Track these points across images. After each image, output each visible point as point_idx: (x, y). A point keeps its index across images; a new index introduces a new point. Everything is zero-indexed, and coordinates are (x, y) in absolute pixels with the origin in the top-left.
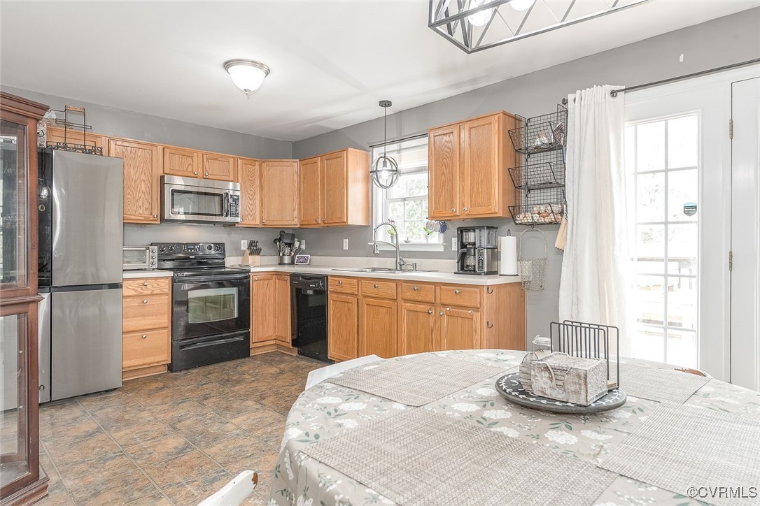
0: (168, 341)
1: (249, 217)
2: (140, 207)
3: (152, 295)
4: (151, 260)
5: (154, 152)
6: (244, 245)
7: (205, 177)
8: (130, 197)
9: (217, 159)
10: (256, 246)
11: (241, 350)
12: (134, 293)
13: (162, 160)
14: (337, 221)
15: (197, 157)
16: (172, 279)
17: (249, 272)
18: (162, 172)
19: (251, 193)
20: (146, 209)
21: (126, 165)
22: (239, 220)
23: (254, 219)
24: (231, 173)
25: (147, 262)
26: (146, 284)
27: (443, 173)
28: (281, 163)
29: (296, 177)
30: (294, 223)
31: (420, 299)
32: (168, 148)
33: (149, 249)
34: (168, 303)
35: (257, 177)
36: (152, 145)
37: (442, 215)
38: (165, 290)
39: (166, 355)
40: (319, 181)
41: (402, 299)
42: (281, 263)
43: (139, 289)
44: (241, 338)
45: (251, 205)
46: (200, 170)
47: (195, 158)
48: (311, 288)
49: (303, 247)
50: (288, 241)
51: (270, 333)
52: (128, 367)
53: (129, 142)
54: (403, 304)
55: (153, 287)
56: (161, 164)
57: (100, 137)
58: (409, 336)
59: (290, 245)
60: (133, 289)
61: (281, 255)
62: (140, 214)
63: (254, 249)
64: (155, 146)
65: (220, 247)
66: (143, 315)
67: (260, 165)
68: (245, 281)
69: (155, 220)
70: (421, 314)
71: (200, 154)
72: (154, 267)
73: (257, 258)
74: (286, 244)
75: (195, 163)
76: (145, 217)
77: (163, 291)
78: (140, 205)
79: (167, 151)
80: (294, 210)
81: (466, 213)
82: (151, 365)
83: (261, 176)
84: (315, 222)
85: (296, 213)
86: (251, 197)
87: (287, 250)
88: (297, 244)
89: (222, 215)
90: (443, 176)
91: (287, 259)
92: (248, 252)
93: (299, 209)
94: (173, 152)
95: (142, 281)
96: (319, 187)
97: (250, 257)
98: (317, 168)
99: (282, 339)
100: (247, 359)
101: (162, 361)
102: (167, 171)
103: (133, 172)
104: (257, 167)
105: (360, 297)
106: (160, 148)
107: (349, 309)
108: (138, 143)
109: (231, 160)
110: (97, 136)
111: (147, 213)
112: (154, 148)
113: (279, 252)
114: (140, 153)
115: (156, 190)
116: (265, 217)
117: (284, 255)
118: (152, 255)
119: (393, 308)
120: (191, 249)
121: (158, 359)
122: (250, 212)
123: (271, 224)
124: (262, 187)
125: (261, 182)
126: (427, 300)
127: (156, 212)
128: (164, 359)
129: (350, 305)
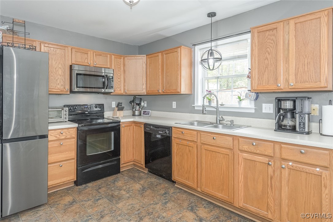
0: (75, 167)
1: (118, 88)
2: (58, 84)
3: (65, 139)
4: (65, 116)
5: (66, 51)
6: (114, 105)
7: (94, 65)
8: (52, 78)
9: (101, 55)
10: (121, 105)
11: (115, 170)
12: (54, 138)
13: (70, 56)
14: (173, 91)
15: (90, 54)
16: (77, 128)
17: (120, 122)
18: (70, 63)
19: (119, 75)
20: (62, 85)
21: (50, 59)
22: (112, 90)
23: (121, 90)
24: (109, 63)
25: (63, 117)
26: (62, 132)
27: (267, 58)
28: (136, 58)
29: (144, 66)
30: (143, 92)
31: (258, 152)
32: (74, 48)
33: (63, 109)
34: (75, 143)
35: (122, 65)
36: (65, 47)
37: (265, 89)
38: (73, 135)
39: (74, 176)
40: (160, 67)
41: (239, 150)
42: (134, 115)
43: (58, 136)
44: (115, 163)
45: (119, 82)
46: (92, 62)
47: (89, 55)
48: (159, 134)
49: (146, 105)
50: (138, 102)
51: (131, 158)
52: (51, 185)
53: (52, 44)
54: (240, 153)
55: (66, 134)
56: (70, 58)
57: (35, 41)
58: (246, 178)
59: (139, 104)
60: (55, 136)
61: (134, 110)
62: (58, 88)
63: (120, 107)
64: (67, 47)
65: (101, 106)
66: (61, 152)
67: (124, 59)
68: (118, 127)
69: (67, 92)
70: (258, 163)
71: (92, 52)
72: (66, 120)
73: (121, 112)
74: (137, 104)
75: (89, 58)
76: (61, 90)
77: (72, 136)
78: (58, 83)
79: (74, 50)
80: (143, 85)
81: (290, 87)
82: (65, 183)
83: (124, 65)
84: (157, 92)
85: (144, 87)
86: (119, 77)
87: (138, 107)
88: (142, 104)
89: (103, 88)
90: (266, 60)
91: (137, 113)
92: (117, 109)
93: (146, 84)
94: (77, 50)
95: (60, 131)
96: (160, 71)
97: (118, 112)
98: (159, 60)
99: (137, 162)
100: (118, 174)
101: (71, 180)
102: (74, 62)
103: (54, 63)
104: (122, 60)
105: (199, 144)
106: (70, 48)
107: (190, 151)
108: (57, 45)
109: (109, 56)
110: (33, 41)
111: (62, 87)
112: (66, 48)
113: (133, 108)
114: (58, 51)
115: (67, 74)
116: (126, 89)
117: (135, 110)
118: (65, 113)
119: (230, 155)
120: (86, 108)
121: (68, 178)
122: (118, 86)
123: (130, 92)
124: (124, 71)
125: (124, 69)
126: (266, 153)
127: (68, 87)
128: (72, 179)
129: (191, 148)
